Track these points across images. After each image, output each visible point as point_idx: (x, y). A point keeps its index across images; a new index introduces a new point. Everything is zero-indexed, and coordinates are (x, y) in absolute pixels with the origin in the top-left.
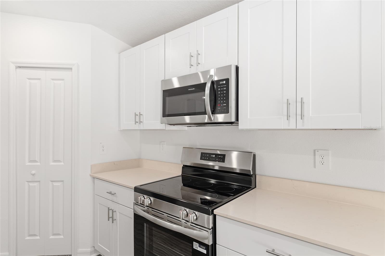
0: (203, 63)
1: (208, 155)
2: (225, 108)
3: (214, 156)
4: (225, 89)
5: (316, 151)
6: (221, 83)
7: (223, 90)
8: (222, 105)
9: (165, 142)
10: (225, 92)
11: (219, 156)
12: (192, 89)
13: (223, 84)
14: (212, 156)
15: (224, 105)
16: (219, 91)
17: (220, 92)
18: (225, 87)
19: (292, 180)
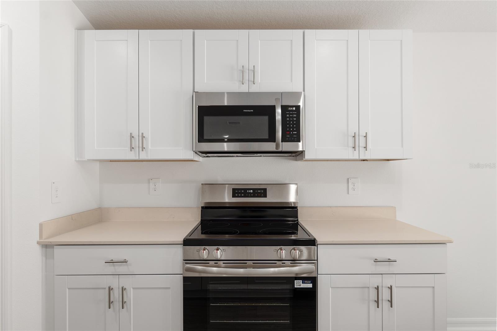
0: (259, 82)
1: (243, 191)
2: (296, 136)
3: (252, 191)
4: (295, 116)
5: (349, 179)
6: (290, 109)
7: (293, 117)
8: (291, 133)
9: (159, 179)
10: (295, 119)
11: (258, 191)
12: (250, 111)
13: (292, 111)
14: (248, 191)
15: (294, 133)
16: (288, 117)
17: (289, 119)
18: (295, 114)
19: (331, 207)
